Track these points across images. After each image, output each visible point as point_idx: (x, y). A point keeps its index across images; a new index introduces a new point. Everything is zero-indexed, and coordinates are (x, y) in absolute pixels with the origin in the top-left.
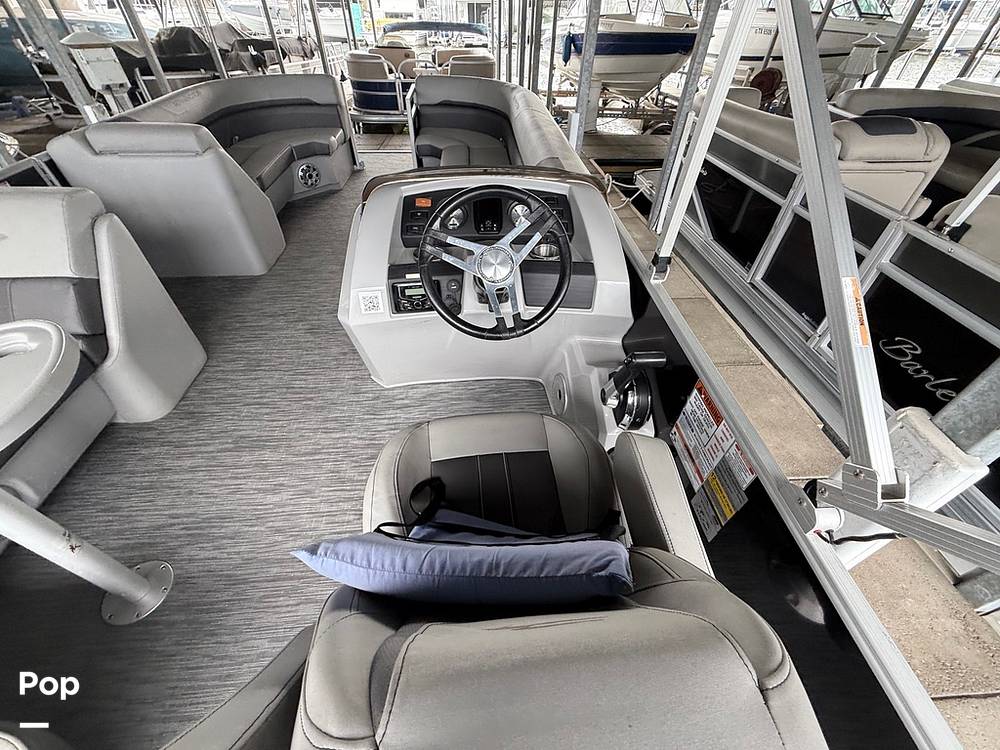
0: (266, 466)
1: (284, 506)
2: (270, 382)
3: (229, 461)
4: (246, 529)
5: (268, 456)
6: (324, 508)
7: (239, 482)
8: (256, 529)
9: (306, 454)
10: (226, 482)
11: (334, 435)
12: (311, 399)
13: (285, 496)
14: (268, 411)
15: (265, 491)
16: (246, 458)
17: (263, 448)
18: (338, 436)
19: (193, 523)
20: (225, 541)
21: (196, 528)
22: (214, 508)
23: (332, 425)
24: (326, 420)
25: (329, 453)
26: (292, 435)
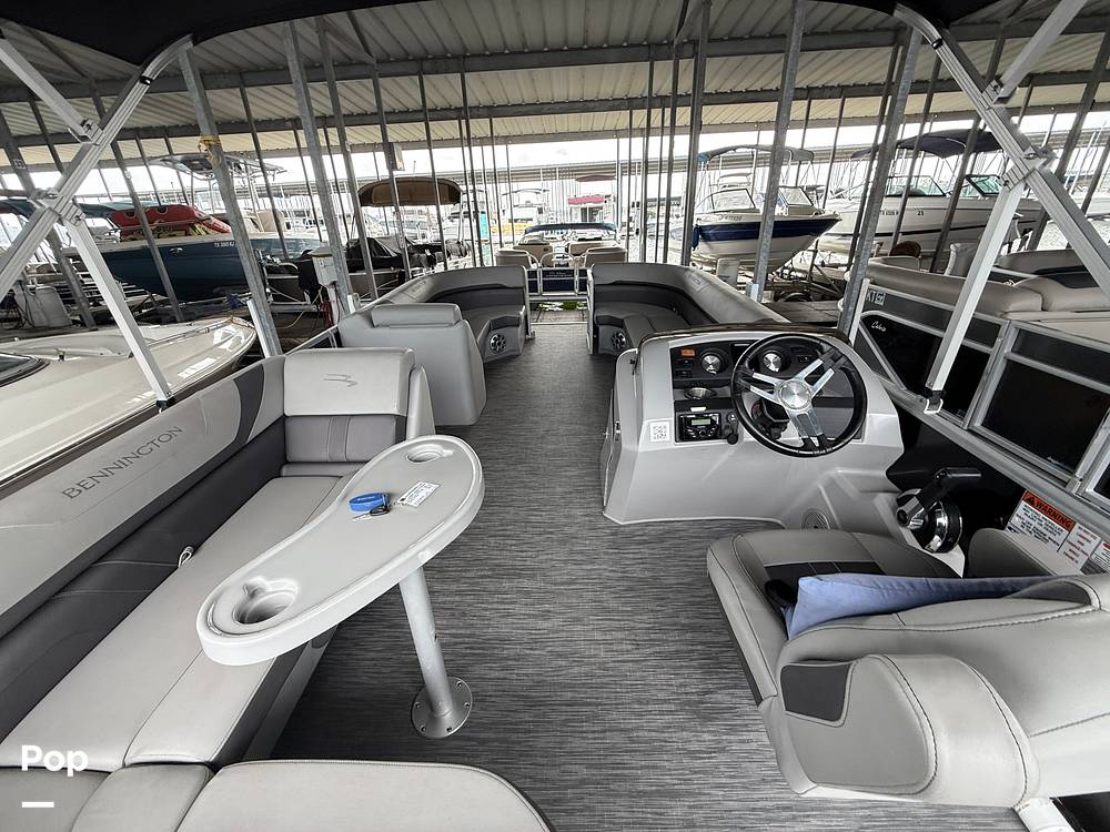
0: (528, 592)
1: (557, 632)
2: (508, 517)
3: (492, 587)
4: (528, 652)
5: (526, 584)
6: (598, 636)
7: (507, 607)
8: (537, 652)
9: (563, 584)
10: (495, 606)
11: (584, 567)
12: (551, 533)
13: (556, 622)
14: (514, 542)
15: (535, 616)
16: (506, 585)
17: (520, 576)
18: (589, 567)
19: (475, 643)
20: (510, 663)
21: (480, 649)
22: (490, 630)
23: (579, 557)
24: (572, 552)
25: (587, 584)
26: (544, 566)
